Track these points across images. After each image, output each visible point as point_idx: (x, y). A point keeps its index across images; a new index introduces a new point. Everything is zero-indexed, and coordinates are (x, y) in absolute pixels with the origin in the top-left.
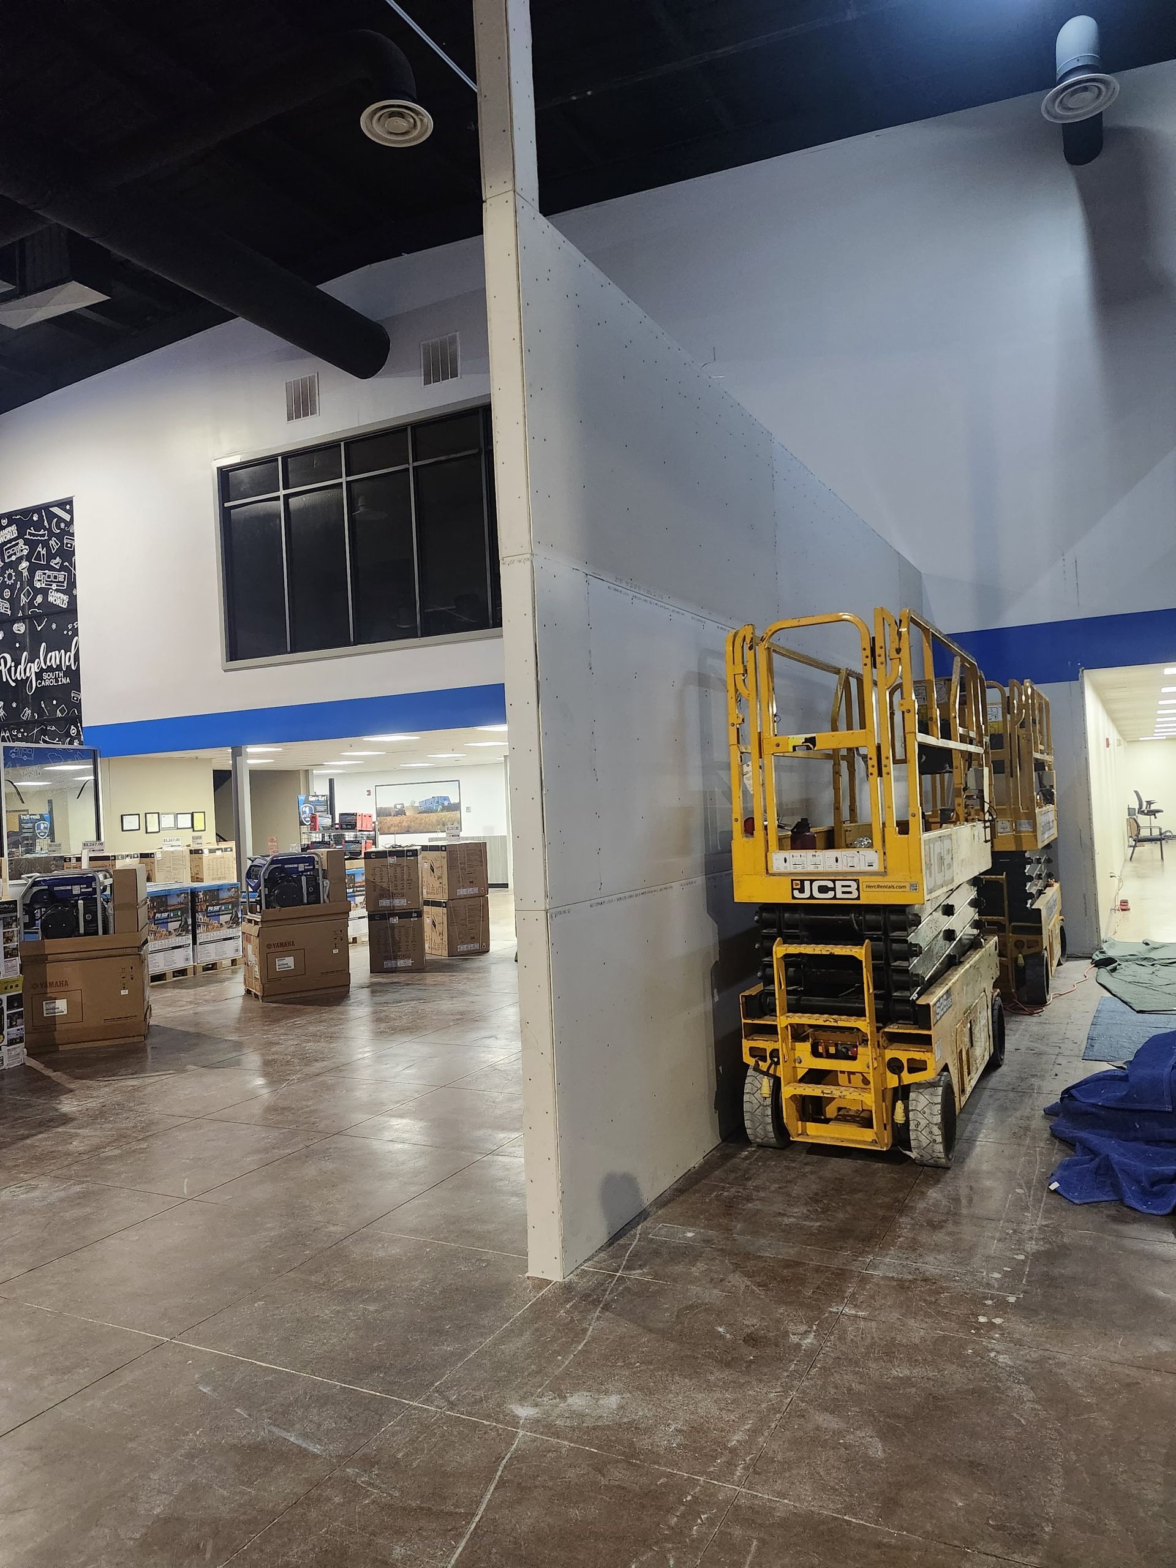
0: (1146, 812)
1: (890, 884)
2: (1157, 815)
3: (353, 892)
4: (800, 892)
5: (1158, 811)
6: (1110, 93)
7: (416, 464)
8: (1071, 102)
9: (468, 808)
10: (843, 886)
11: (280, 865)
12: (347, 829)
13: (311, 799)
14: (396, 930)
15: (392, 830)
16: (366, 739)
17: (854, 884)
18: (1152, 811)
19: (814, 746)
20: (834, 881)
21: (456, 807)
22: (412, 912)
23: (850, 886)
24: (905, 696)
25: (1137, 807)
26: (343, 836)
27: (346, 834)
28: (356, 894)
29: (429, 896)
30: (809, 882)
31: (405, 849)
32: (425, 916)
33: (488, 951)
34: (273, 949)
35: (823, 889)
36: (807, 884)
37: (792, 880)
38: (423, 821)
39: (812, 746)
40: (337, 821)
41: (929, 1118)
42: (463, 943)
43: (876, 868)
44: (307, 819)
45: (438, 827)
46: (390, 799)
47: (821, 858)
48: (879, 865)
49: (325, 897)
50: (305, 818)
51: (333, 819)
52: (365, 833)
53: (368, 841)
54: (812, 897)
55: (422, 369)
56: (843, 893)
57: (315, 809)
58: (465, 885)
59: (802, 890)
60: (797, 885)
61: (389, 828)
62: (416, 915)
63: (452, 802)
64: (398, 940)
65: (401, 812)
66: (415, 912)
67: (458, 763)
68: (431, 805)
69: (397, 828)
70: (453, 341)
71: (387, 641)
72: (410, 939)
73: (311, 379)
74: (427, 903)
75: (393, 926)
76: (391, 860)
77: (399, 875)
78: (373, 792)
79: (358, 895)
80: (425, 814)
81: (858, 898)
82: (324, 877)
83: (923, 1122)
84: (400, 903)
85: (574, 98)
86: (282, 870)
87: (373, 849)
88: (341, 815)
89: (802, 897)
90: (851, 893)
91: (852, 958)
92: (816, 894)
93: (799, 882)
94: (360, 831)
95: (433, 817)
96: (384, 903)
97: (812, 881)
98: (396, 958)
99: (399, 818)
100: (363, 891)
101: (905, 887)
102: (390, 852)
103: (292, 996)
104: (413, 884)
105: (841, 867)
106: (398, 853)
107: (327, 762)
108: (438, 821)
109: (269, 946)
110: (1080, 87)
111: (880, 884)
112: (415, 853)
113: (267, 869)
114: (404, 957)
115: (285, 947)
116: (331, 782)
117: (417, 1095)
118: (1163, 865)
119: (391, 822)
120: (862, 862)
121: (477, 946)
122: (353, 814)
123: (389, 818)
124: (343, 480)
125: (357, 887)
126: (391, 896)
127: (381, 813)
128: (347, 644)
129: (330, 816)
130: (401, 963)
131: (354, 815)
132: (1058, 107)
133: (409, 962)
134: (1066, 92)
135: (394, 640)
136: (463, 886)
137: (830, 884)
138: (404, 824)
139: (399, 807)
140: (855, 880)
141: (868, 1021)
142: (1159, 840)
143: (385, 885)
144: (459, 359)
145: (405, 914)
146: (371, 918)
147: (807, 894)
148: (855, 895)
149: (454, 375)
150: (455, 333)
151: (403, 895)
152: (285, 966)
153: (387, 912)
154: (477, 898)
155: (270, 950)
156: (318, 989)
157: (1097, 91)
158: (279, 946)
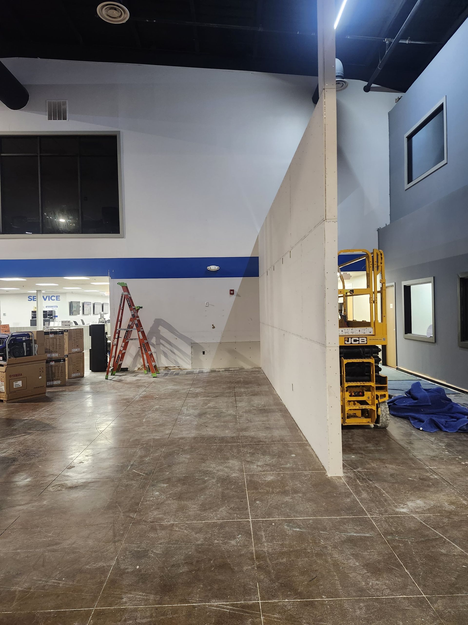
1: (377, 339)
4: (347, 342)
6: (346, 86)
7: (41, 154)
10: (362, 339)
11: (15, 338)
14: (53, 368)
17: (365, 339)
19: (353, 293)
20: (359, 338)
22: (60, 359)
23: (364, 339)
24: (383, 278)
30: (350, 338)
31: (58, 331)
33: (84, 376)
34: (12, 378)
35: (355, 341)
36: (350, 339)
37: (345, 338)
39: (352, 293)
41: (386, 412)
42: (74, 373)
43: (372, 333)
47: (354, 330)
48: (373, 332)
49: (35, 353)
54: (351, 343)
55: (47, 113)
56: (362, 342)
58: (75, 347)
59: (348, 341)
60: (346, 339)
62: (63, 360)
64: (54, 372)
66: (62, 359)
70: (64, 104)
72: (60, 371)
75: (52, 366)
76: (51, 336)
77: (55, 343)
81: (367, 343)
82: (35, 343)
83: (384, 414)
84: (55, 355)
86: (16, 340)
89: (348, 344)
90: (364, 342)
91: (369, 363)
92: (353, 342)
93: (347, 338)
96: (48, 355)
97: (351, 338)
98: (53, 381)
101: (381, 339)
102: (51, 332)
103: (21, 399)
104: (61, 347)
105: (361, 333)
106: (54, 332)
109: (10, 376)
111: (374, 339)
112: (62, 332)
113: (9, 339)
114: (57, 380)
115: (17, 377)
120: (368, 332)
121: (80, 374)
126: (51, 352)
130: (55, 383)
133: (59, 382)
136: (74, 347)
137: (358, 339)
140: (366, 337)
141: (375, 382)
143: (48, 347)
144: (67, 112)
145: (57, 360)
147: (350, 342)
148: (366, 342)
149: (65, 119)
150: (65, 101)
151: (56, 352)
152: (18, 385)
153: (49, 360)
154: (80, 353)
155: (11, 378)
156: (32, 396)
157: (342, 85)
158: (14, 376)
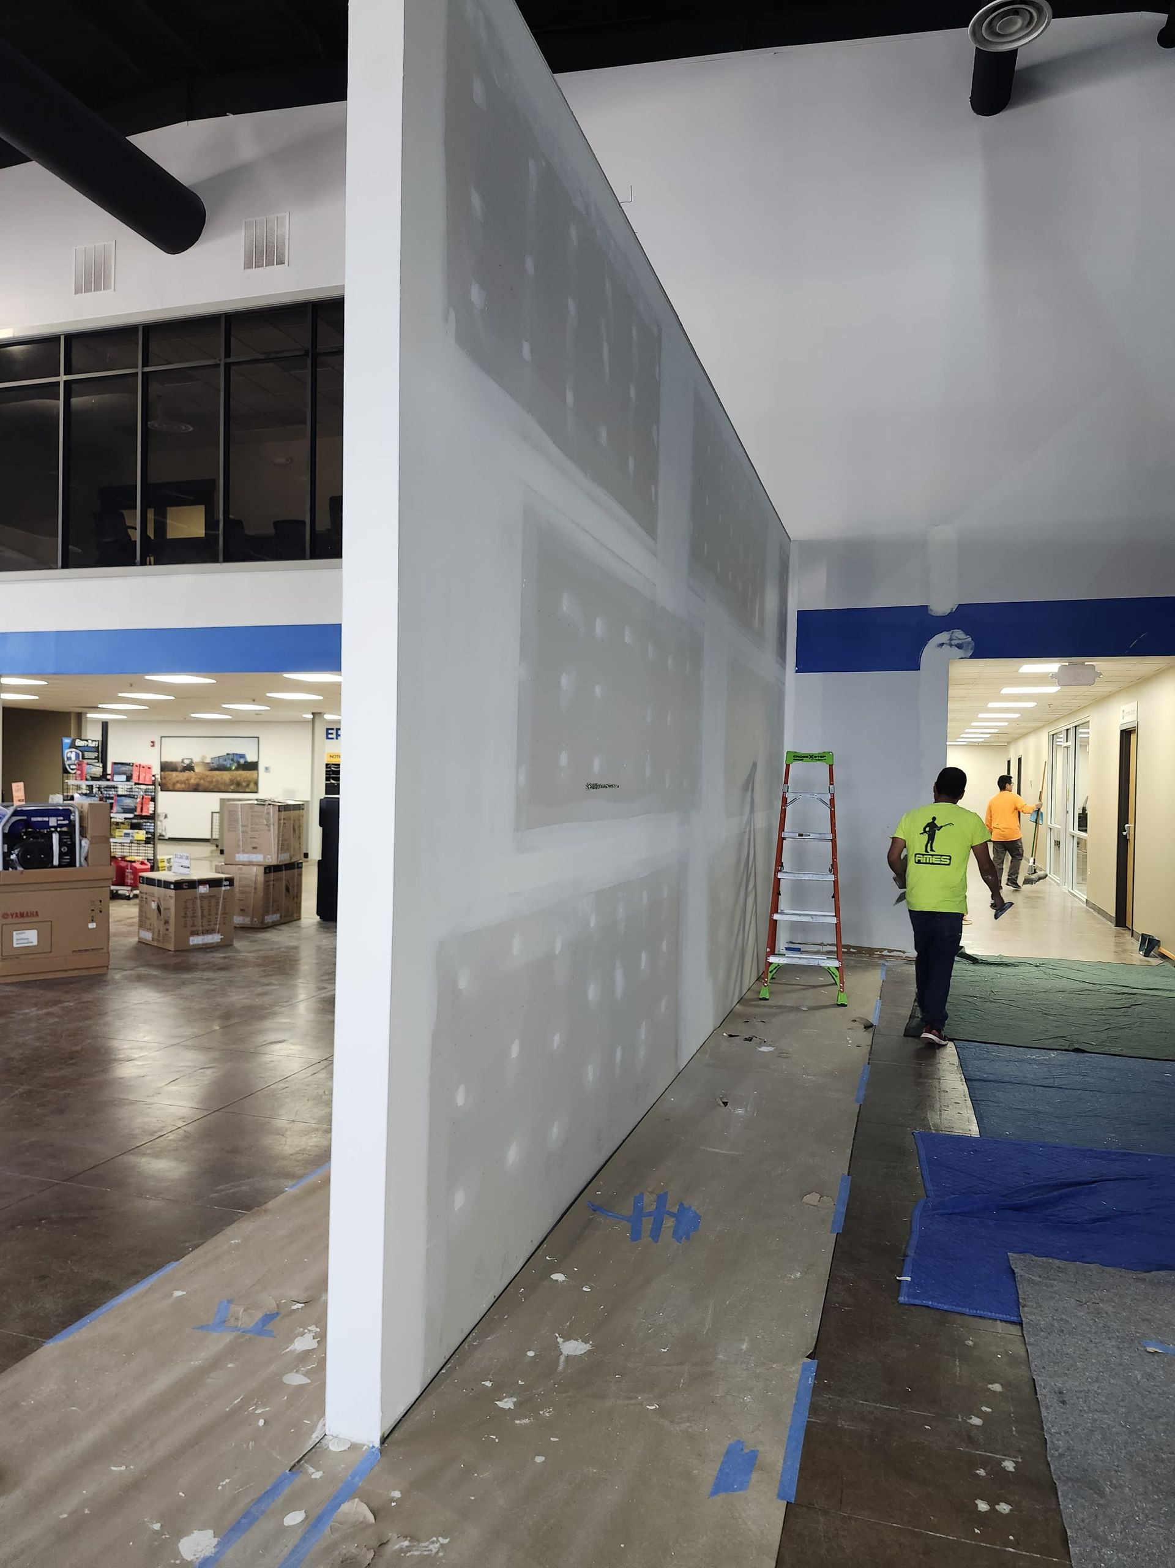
6: (1041, 21)
7: (229, 360)
8: (1002, 25)
9: (267, 769)
11: (25, 818)
12: (120, 781)
13: (78, 743)
15: (178, 786)
16: (149, 678)
21: (253, 766)
26: (115, 789)
34: (10, 920)
38: (214, 779)
40: (109, 771)
44: (72, 767)
46: (177, 751)
49: (83, 859)
50: (69, 765)
51: (105, 768)
52: (142, 787)
53: (146, 797)
55: (244, 250)
57: (83, 755)
61: (174, 784)
63: (249, 761)
65: (189, 768)
67: (260, 718)
68: (225, 763)
69: (183, 786)
73: (107, 248)
78: (157, 744)
80: (217, 772)
82: (83, 835)
86: (27, 823)
88: (114, 763)
94: (136, 784)
95: (226, 776)
99: (187, 774)
103: (32, 978)
109: (5, 916)
110: (1010, 9)
113: (8, 821)
115: (25, 918)
116: (105, 728)
117: (180, 1124)
119: (178, 779)
122: (130, 764)
123: (174, 774)
124: (139, 370)
127: (165, 767)
129: (101, 764)
131: (132, 765)
134: (998, 12)
135: (189, 563)
138: (192, 781)
139: (187, 762)
149: (281, 262)
150: (284, 213)
152: (26, 941)
155: (5, 921)
156: (66, 971)
157: (1028, 15)
158: (17, 916)
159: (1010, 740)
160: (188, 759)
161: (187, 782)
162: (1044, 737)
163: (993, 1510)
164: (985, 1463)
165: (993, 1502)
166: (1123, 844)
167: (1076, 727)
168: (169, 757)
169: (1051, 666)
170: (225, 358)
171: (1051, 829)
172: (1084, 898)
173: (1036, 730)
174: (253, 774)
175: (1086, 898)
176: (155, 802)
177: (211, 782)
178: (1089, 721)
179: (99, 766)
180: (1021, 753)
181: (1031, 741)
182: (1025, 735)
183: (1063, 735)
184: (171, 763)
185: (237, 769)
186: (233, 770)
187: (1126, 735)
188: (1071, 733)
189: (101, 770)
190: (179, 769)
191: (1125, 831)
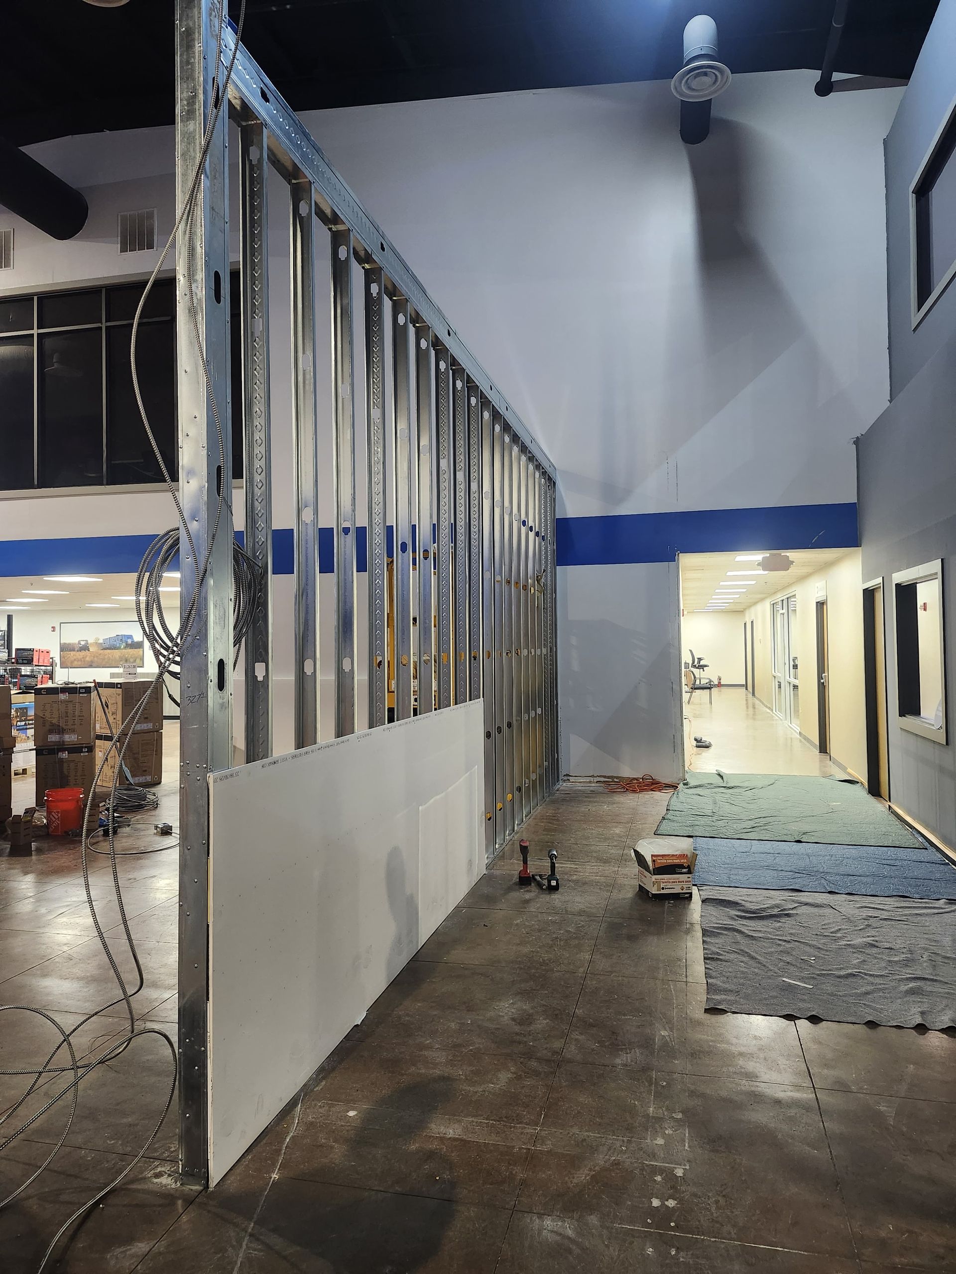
0: (697, 666)
2: (705, 668)
3: (25, 724)
5: (706, 666)
6: (725, 80)
7: (109, 324)
8: (694, 84)
12: (23, 663)
14: (65, 765)
15: (75, 663)
16: (46, 578)
18: (701, 666)
21: (139, 645)
22: (82, 747)
25: (690, 662)
26: (19, 670)
27: (23, 668)
28: (28, 727)
29: (103, 731)
31: (78, 686)
32: (97, 750)
33: (160, 783)
38: (106, 657)
40: (14, 656)
45: (121, 663)
46: (75, 635)
51: (10, 653)
52: (42, 668)
53: (44, 676)
55: (119, 238)
61: (72, 662)
62: (86, 750)
63: (135, 641)
64: (67, 773)
65: (85, 648)
66: (86, 747)
68: (115, 643)
69: (80, 663)
70: (150, 216)
71: (72, 486)
72: (79, 773)
73: (7, 235)
74: (99, 737)
75: (61, 761)
76: (62, 697)
77: (70, 711)
78: (57, 629)
79: (29, 729)
80: (109, 651)
84: (70, 738)
85: (274, 9)
87: (50, 684)
88: (17, 650)
94: (36, 666)
95: (117, 653)
96: (53, 738)
99: (83, 653)
100: (32, 724)
102: (61, 688)
104: (86, 720)
106: (70, 690)
107: (10, 599)
108: (120, 657)
110: (701, 72)
112: (88, 690)
116: (10, 618)
118: (711, 708)
119: (75, 657)
121: (149, 778)
122: (30, 650)
123: (72, 653)
124: (35, 332)
125: (29, 720)
126: (61, 731)
127: (64, 648)
128: (32, 487)
129: (7, 651)
131: (32, 650)
132: (684, 85)
134: (692, 74)
135: (79, 486)
136: (137, 722)
138: (88, 659)
139: (83, 643)
142: (710, 688)
143: (55, 721)
144: (156, 231)
145: (75, 749)
146: (39, 752)
149: (150, 247)
150: (152, 209)
151: (73, 731)
153: (56, 747)
154: (152, 733)
157: (714, 77)
159: (745, 607)
160: (84, 641)
161: (82, 660)
162: (767, 605)
163: (663, 1204)
164: (661, 1171)
165: (663, 1199)
166: (822, 689)
167: (788, 598)
168: (66, 640)
169: (758, 556)
170: (106, 322)
171: (775, 677)
172: (798, 730)
173: (762, 600)
174: (139, 652)
175: (799, 730)
176: (52, 680)
177: (104, 659)
178: (795, 595)
179: (5, 652)
180: (753, 618)
181: (759, 607)
182: (755, 603)
183: (780, 603)
184: (69, 644)
185: (125, 648)
186: (122, 649)
187: (821, 606)
188: (785, 602)
189: (7, 655)
190: (76, 650)
191: (823, 679)
